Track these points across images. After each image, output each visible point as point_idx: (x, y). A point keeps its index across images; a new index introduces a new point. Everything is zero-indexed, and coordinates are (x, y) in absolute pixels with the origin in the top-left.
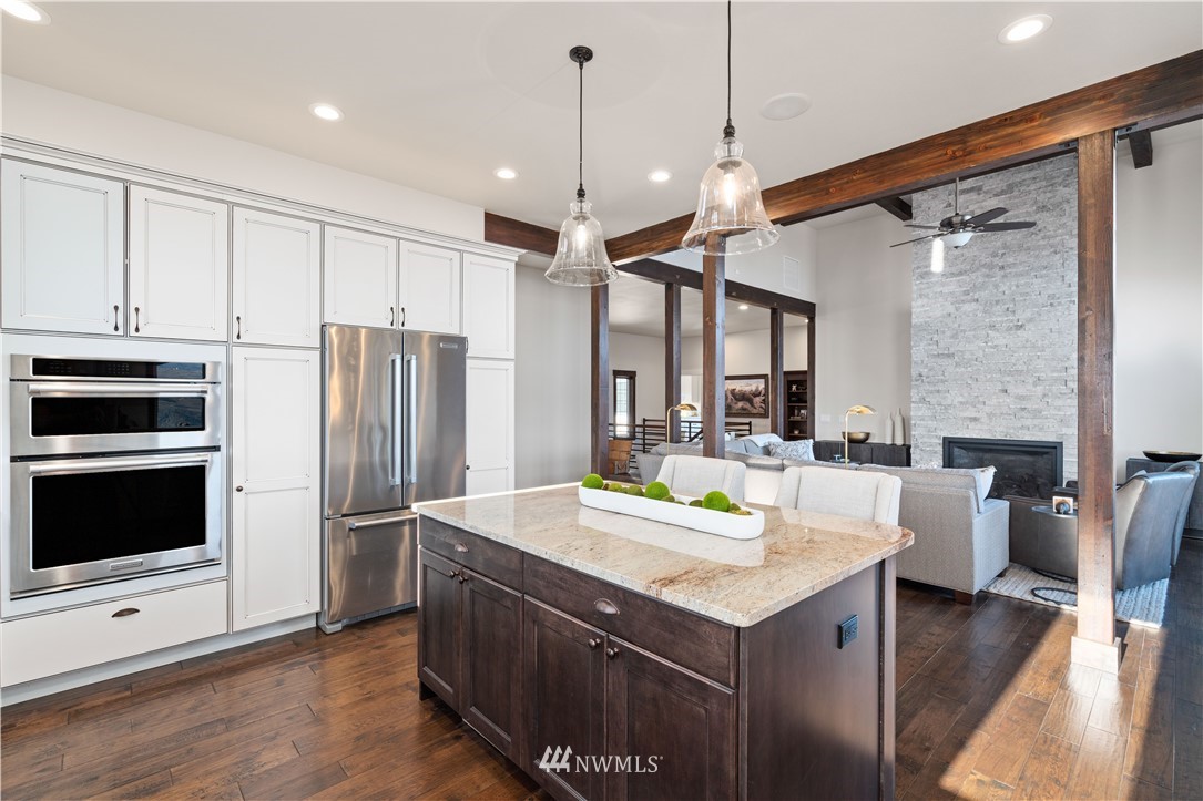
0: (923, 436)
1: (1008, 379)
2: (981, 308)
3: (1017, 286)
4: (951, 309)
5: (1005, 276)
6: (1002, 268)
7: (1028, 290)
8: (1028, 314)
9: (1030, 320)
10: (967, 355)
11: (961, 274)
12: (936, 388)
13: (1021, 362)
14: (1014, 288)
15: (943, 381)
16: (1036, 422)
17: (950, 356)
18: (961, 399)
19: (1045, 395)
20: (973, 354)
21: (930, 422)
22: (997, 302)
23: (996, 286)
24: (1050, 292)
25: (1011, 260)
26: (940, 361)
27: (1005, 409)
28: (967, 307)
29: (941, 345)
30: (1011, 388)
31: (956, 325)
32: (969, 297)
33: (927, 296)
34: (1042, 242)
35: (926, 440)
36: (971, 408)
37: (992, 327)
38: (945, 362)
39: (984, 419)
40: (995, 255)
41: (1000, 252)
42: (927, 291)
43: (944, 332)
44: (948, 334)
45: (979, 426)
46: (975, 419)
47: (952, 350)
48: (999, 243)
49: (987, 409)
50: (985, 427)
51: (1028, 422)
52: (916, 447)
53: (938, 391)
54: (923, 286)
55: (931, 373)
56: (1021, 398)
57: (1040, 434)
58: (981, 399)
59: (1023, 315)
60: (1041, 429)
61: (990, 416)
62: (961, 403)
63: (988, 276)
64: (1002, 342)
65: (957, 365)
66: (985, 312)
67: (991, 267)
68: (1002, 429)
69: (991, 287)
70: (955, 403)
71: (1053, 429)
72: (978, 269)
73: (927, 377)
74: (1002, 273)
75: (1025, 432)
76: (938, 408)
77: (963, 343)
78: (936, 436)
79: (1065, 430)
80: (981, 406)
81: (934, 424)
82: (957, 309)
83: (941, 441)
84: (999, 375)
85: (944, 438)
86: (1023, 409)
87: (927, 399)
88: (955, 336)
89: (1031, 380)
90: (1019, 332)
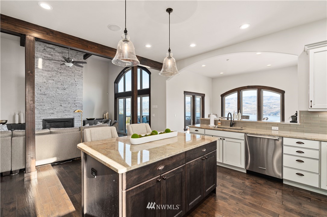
1: (62, 102)
2: (55, 82)
3: (64, 79)
4: (45, 81)
5: (61, 75)
6: (60, 73)
7: (66, 80)
8: (67, 86)
9: (67, 88)
10: (50, 95)
11: (48, 71)
12: (40, 104)
13: (65, 98)
14: (63, 79)
15: (43, 102)
16: (68, 113)
17: (45, 95)
18: (48, 108)
19: (70, 107)
20: (52, 95)
21: (38, 115)
22: (59, 82)
23: (59, 77)
24: (72, 82)
25: (63, 71)
26: (41, 96)
27: (61, 110)
28: (50, 81)
29: (42, 91)
30: (62, 105)
31: (47, 86)
32: (51, 79)
34: (70, 69)
35: (37, 120)
36: (51, 110)
37: (58, 88)
38: (43, 96)
39: (56, 113)
40: (59, 69)
41: (60, 69)
43: (43, 87)
44: (44, 88)
45: (54, 115)
46: (53, 113)
47: (46, 93)
49: (56, 110)
50: (56, 115)
51: (67, 113)
53: (41, 105)
55: (39, 100)
56: (65, 107)
58: (55, 108)
59: (66, 87)
60: (70, 115)
62: (49, 109)
63: (56, 74)
64: (60, 92)
65: (47, 97)
66: (56, 84)
67: (57, 72)
68: (60, 116)
69: (57, 77)
70: (46, 109)
71: (72, 115)
72: (54, 71)
73: (37, 101)
74: (60, 74)
75: (66, 116)
76: (41, 110)
77: (49, 91)
78: (40, 119)
79: (75, 115)
80: (55, 110)
81: (40, 115)
82: (47, 81)
83: (42, 121)
84: (59, 101)
85: (43, 119)
86: (66, 110)
87: (37, 108)
88: (46, 89)
89: (67, 103)
90: (64, 91)
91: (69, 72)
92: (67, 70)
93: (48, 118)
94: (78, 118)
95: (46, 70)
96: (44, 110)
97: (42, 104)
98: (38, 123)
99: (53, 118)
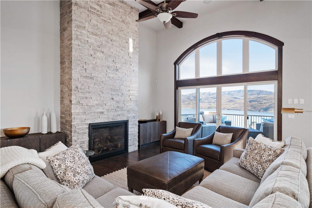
0: (79, 125)
1: (113, 93)
2: (104, 57)
3: (116, 51)
4: (92, 52)
5: (112, 45)
6: (111, 40)
7: (119, 55)
8: (119, 65)
9: (120, 68)
10: (99, 79)
11: (96, 35)
12: (85, 96)
13: (117, 86)
14: (115, 52)
16: (122, 112)
17: (92, 78)
18: (96, 102)
19: (124, 101)
20: (101, 79)
21: (82, 116)
22: (110, 56)
23: (110, 48)
25: (114, 38)
26: (87, 80)
27: (112, 107)
28: (99, 55)
29: (88, 71)
30: (114, 97)
31: (94, 62)
32: (100, 49)
33: (80, 40)
35: (80, 127)
36: (100, 107)
37: (108, 67)
38: (89, 81)
39: (106, 113)
41: (111, 33)
42: (81, 37)
43: (89, 64)
44: (91, 66)
45: (104, 116)
46: (102, 113)
47: (93, 75)
48: (110, 28)
49: (106, 107)
50: (106, 116)
51: (119, 113)
52: (75, 132)
53: (86, 98)
54: (78, 33)
55: (83, 87)
56: (118, 102)
57: (123, 117)
58: (104, 102)
61: (108, 110)
63: (107, 42)
64: (111, 75)
65: (95, 83)
66: (106, 59)
67: (108, 38)
68: (112, 117)
69: (108, 48)
70: (94, 104)
71: (126, 115)
72: (103, 36)
73: (81, 89)
74: (112, 43)
75: (119, 117)
76: (86, 107)
77: (97, 73)
78: (85, 124)
79: (130, 115)
80: (104, 106)
81: (84, 117)
82: (95, 54)
83: (88, 126)
84: (110, 91)
85: (89, 124)
86: (118, 107)
87: (81, 102)
88: (93, 68)
89: (120, 94)
90: (117, 73)
91: (122, 41)
92: (119, 36)
93: (96, 122)
94: (133, 120)
95: (92, 33)
96: (91, 107)
97: (87, 95)
98: (83, 131)
99: (102, 121)
